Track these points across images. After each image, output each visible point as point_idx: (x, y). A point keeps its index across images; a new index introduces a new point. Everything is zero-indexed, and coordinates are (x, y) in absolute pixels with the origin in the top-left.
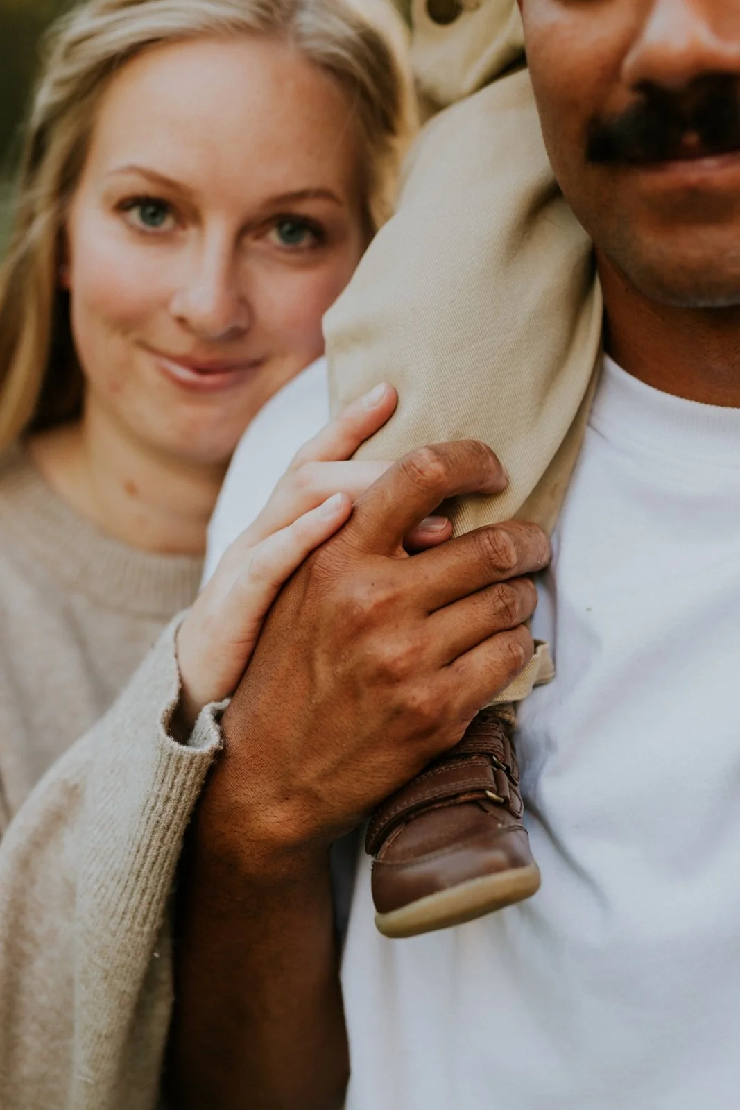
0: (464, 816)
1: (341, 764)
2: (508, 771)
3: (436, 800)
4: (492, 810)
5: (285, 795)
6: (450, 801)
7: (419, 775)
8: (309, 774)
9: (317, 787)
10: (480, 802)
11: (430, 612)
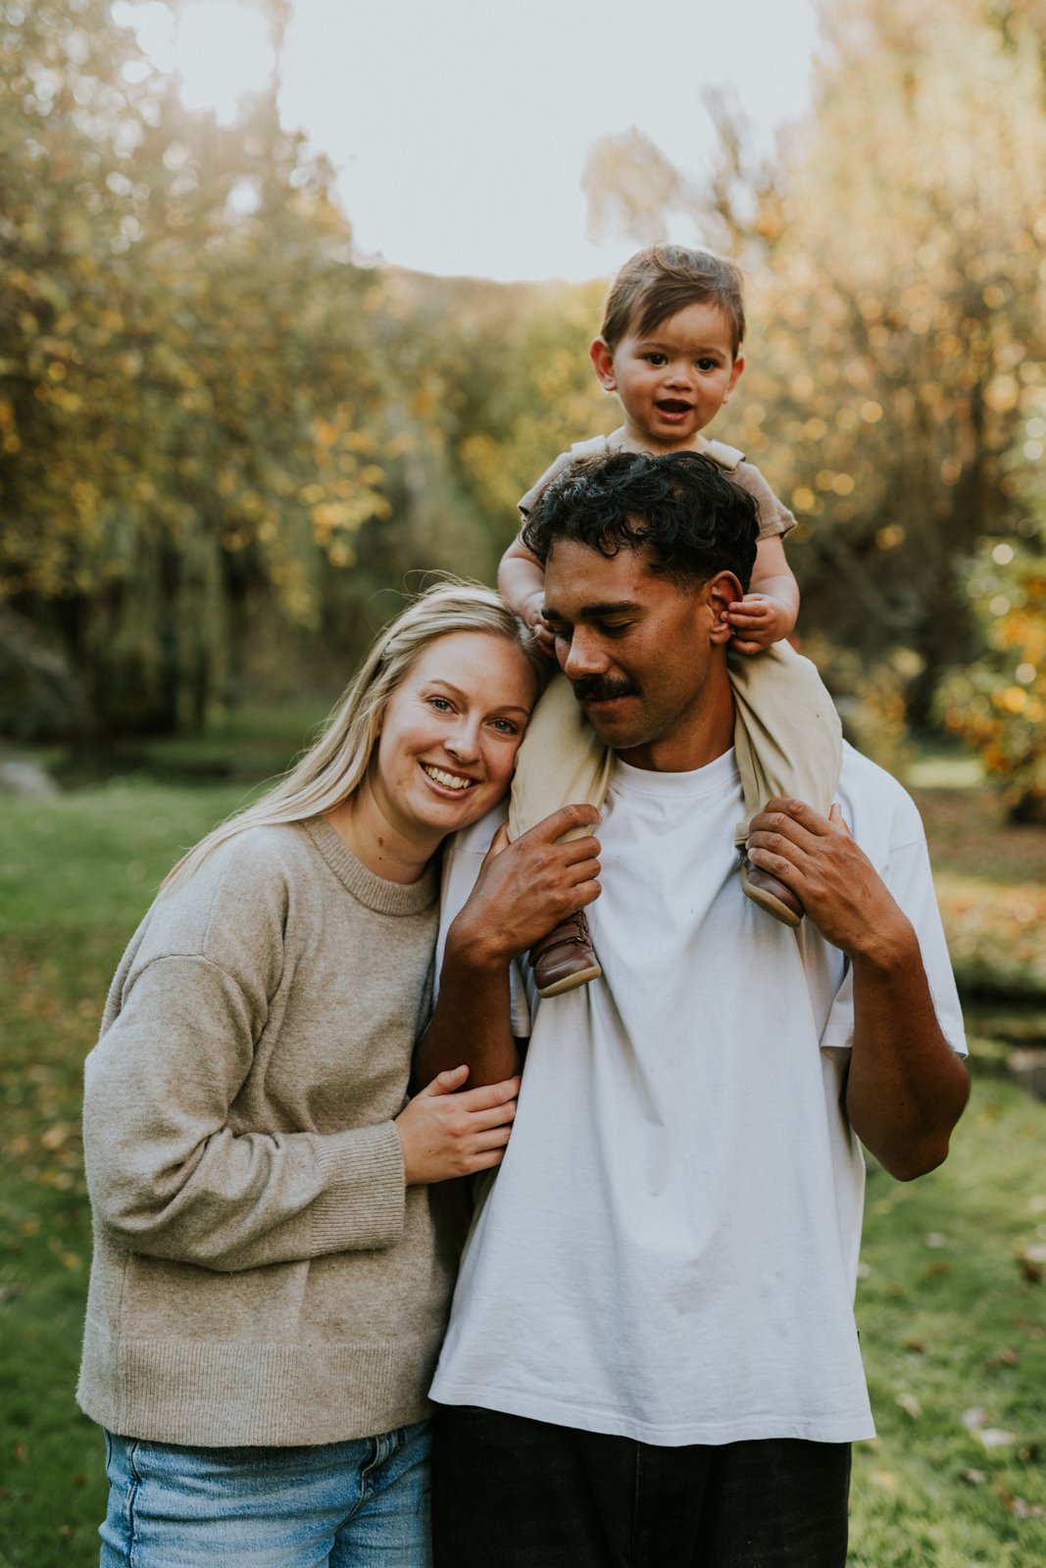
0: (569, 948)
1: (526, 921)
2: (584, 928)
3: (559, 943)
4: (581, 945)
5: (500, 933)
6: (563, 943)
7: (554, 930)
8: (511, 925)
9: (514, 930)
10: (575, 941)
11: (568, 866)
